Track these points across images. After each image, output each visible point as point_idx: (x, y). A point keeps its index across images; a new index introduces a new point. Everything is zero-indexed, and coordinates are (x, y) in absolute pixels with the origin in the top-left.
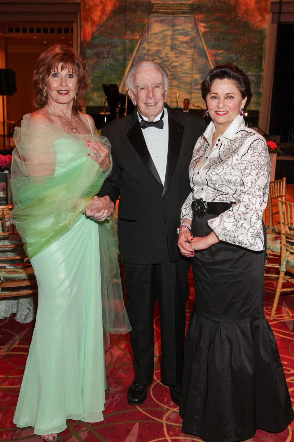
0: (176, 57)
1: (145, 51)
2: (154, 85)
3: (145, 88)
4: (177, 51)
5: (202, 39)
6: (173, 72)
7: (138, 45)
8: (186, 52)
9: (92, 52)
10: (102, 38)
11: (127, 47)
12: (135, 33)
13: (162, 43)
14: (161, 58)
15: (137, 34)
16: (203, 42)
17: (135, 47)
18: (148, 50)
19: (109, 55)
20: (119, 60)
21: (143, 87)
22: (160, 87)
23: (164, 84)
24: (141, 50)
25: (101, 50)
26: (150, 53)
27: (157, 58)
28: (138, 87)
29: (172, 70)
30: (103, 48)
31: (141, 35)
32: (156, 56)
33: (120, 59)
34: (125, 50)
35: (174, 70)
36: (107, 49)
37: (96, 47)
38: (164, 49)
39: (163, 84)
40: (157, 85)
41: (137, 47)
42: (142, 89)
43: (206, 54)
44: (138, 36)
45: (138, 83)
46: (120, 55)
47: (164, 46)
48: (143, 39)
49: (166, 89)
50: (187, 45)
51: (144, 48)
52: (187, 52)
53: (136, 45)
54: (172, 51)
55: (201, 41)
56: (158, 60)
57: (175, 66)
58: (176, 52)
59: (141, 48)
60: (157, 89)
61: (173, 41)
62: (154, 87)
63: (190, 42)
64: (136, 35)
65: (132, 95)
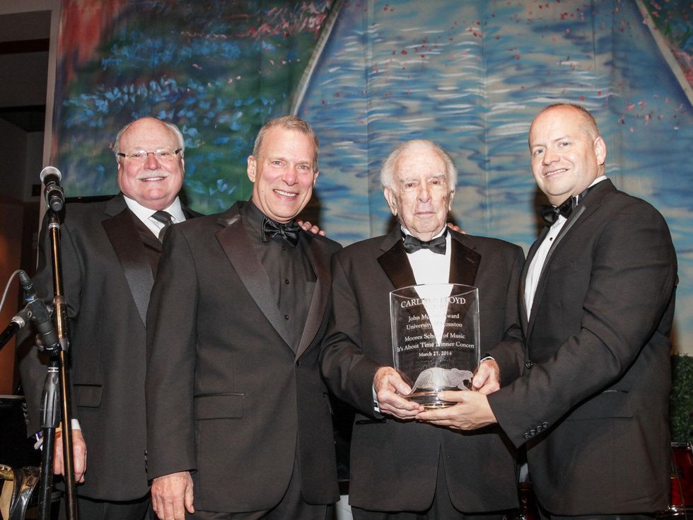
0: (515, 96)
1: (349, 80)
2: (432, 179)
3: (414, 184)
4: (519, 68)
5: (644, 10)
6: (499, 168)
7: (317, 55)
8: (564, 71)
9: (103, 106)
10: (149, 41)
11: (268, 73)
12: (304, 7)
13: (439, 38)
14: (437, 106)
15: (313, 9)
16: (650, 23)
17: (305, 64)
18: (367, 74)
19: (182, 113)
20: (226, 130)
21: (409, 182)
22: (442, 183)
23: (448, 179)
24: (332, 75)
25: (142, 91)
26: (379, 84)
27: (412, 105)
28: (402, 181)
29: (495, 161)
30: (153, 84)
31: (329, 12)
32: (407, 96)
33: (234, 127)
34: (258, 86)
35: (506, 160)
36: (170, 85)
37: (120, 82)
38: (448, 63)
39: (446, 178)
40: (436, 180)
41: (314, 63)
42: (410, 185)
43: (673, 79)
44: (314, 15)
45: (401, 175)
46: (231, 109)
47: (446, 50)
48: (342, 25)
49: (452, 188)
50: (568, 37)
51: (346, 67)
52: (572, 68)
53: (310, 56)
54: (489, 72)
55: (640, 16)
56: (419, 113)
57: (511, 139)
58: (512, 71)
59: (332, 66)
60: (435, 187)
61: (491, 25)
62: (431, 182)
63: (579, 25)
64: (309, 15)
65: (391, 198)
